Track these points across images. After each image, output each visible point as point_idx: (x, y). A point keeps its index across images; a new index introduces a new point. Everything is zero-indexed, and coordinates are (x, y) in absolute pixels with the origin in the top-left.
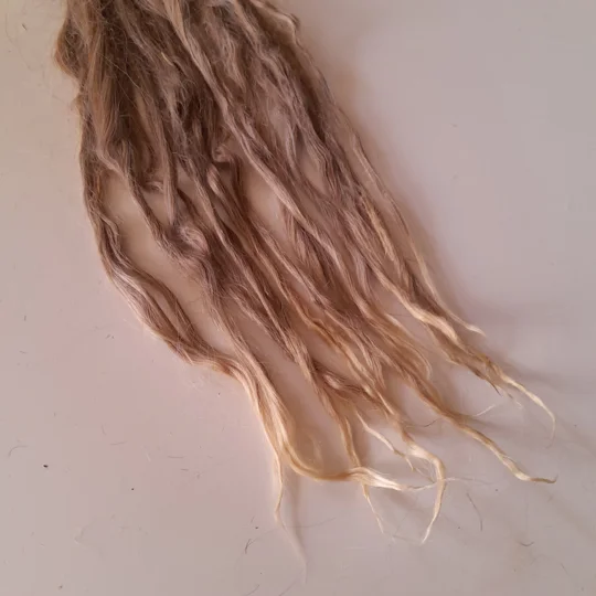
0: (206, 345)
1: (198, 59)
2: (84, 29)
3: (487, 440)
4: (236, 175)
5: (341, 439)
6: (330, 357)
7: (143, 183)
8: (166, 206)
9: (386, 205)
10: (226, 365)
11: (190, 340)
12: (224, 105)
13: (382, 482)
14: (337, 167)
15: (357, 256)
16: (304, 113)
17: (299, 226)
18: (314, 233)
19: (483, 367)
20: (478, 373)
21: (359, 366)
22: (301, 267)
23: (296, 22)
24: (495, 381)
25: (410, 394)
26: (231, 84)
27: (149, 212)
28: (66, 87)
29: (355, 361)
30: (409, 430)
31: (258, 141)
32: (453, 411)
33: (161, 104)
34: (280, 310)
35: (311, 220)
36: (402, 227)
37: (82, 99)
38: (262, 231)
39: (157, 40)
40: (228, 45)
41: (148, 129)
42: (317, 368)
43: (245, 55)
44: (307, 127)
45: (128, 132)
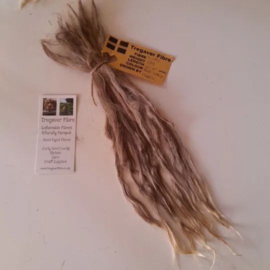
0: (154, 219)
1: (146, 135)
2: (113, 125)
3: (226, 243)
4: (158, 168)
5: (189, 244)
6: (186, 222)
7: (133, 171)
8: (140, 177)
9: (199, 177)
10: (159, 225)
11: (149, 218)
12: (154, 149)
13: (200, 255)
14: (186, 166)
15: (191, 193)
16: (176, 151)
17: (176, 185)
18: (180, 187)
19: (225, 223)
20: (223, 225)
21: (193, 224)
22: (178, 197)
23: (173, 124)
24: (228, 227)
25: (206, 231)
26: (155, 142)
27: (134, 179)
28: (110, 142)
29: (192, 223)
30: (206, 240)
31: (164, 160)
32: (217, 235)
33: (136, 147)
34: (172, 210)
35: (180, 184)
36: (203, 183)
37: (114, 146)
38: (166, 186)
39: (134, 130)
40: (154, 130)
41: (133, 155)
42: (183, 225)
43: (159, 133)
44: (177, 155)
45: (129, 157)
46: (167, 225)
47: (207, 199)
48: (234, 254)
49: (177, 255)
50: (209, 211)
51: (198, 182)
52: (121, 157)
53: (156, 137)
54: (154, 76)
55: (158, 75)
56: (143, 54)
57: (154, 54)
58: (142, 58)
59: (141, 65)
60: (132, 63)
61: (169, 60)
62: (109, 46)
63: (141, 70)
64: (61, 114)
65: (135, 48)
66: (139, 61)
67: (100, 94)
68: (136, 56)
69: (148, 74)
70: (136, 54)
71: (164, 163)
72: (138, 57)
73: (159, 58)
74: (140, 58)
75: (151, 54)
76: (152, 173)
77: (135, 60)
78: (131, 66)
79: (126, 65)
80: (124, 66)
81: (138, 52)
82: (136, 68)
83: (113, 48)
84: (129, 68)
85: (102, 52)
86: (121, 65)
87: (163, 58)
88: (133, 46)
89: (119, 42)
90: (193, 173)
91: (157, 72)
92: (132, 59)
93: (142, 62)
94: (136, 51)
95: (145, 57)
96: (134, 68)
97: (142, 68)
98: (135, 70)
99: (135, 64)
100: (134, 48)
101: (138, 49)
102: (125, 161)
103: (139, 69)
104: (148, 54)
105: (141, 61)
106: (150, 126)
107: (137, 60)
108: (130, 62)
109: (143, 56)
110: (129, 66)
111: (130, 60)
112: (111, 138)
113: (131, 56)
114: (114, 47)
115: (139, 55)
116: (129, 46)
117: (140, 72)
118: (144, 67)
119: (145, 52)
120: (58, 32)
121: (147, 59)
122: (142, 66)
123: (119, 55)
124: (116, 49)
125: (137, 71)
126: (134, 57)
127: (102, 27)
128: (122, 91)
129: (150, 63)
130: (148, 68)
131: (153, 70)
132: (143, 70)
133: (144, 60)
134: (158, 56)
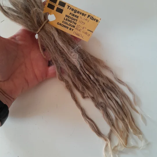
54: (83, 34)
55: (86, 33)
56: (76, 14)
57: (85, 15)
59: (73, 24)
60: (67, 22)
61: (97, 21)
65: (70, 8)
66: (73, 20)
68: (71, 16)
69: (78, 32)
70: (70, 14)
72: (72, 17)
73: (89, 18)
74: (74, 17)
75: (83, 14)
77: (69, 19)
78: (66, 25)
79: (62, 24)
80: (60, 24)
81: (73, 12)
82: (70, 27)
86: (58, 23)
87: (92, 18)
88: (69, 6)
89: (58, 2)
91: (86, 30)
92: (67, 18)
93: (75, 22)
94: (71, 11)
95: (78, 17)
96: (68, 26)
97: (74, 27)
98: (69, 28)
99: (69, 23)
100: (69, 8)
101: (73, 10)
103: (72, 28)
104: (80, 14)
105: (74, 21)
107: (71, 20)
108: (65, 21)
109: (76, 16)
110: (64, 24)
111: (65, 19)
113: (66, 16)
114: (54, 7)
115: (73, 15)
116: (66, 6)
117: (73, 30)
119: (78, 12)
121: (79, 19)
122: (75, 25)
124: (55, 8)
125: (70, 29)
126: (69, 17)
129: (81, 22)
130: (79, 26)
131: (83, 28)
132: (74, 29)
133: (77, 20)
134: (89, 16)
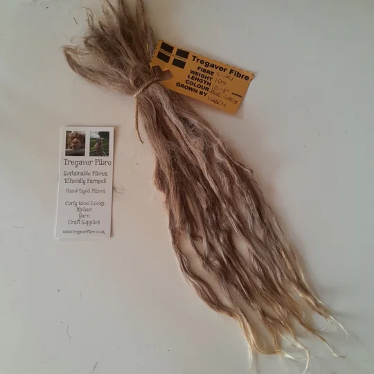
0: (222, 305)
1: (213, 186)
2: (166, 171)
3: (324, 340)
4: (229, 234)
5: (272, 340)
6: (269, 309)
7: (194, 237)
8: (204, 246)
9: (287, 247)
10: (231, 314)
11: (216, 304)
12: (224, 206)
13: (288, 356)
14: (269, 230)
15: (277, 270)
16: (256, 209)
17: (255, 257)
18: (261, 260)
19: (322, 311)
20: (320, 314)
21: (279, 313)
22: (257, 274)
23: (252, 171)
24: (326, 317)
25: (296, 323)
26: (226, 196)
27: (195, 248)
28: (162, 196)
29: (277, 311)
30: (297, 335)
31: (238, 222)
32: (311, 329)
33: (198, 202)
34: (249, 293)
35: (261, 256)
36: (293, 255)
37: (168, 201)
38: (240, 259)
39: (196, 178)
40: (224, 180)
41: (193, 213)
42: (264, 314)
43: (231, 183)
44: (257, 215)
45: (188, 217)
46: (241, 314)
47: (299, 278)
48: (335, 355)
49: (255, 355)
50: (301, 295)
51: (285, 253)
52: (177, 217)
53: (227, 188)
54: (225, 101)
55: (230, 99)
56: (209, 69)
57: (225, 69)
58: (208, 75)
59: (206, 85)
60: (194, 81)
61: (247, 78)
62: (161, 56)
63: (206, 92)
64: (92, 154)
65: (198, 60)
66: (204, 79)
67: (147, 126)
68: (199, 71)
69: (216, 98)
70: (199, 68)
71: (238, 227)
72: (202, 73)
73: (233, 74)
74: (205, 74)
75: (221, 69)
76: (221, 240)
77: (198, 77)
78: (193, 87)
79: (185, 84)
80: (182, 86)
81: (203, 66)
82: (200, 90)
83: (166, 59)
84: (190, 89)
85: (151, 65)
86: (178, 84)
87: (238, 75)
88: (195, 57)
89: (174, 51)
90: (280, 242)
91: (229, 94)
92: (194, 75)
93: (208, 81)
94: (199, 64)
95: (212, 73)
96: (196, 88)
97: (207, 89)
98: (199, 92)
99: (197, 83)
100: (196, 59)
101: (202, 62)
102: (183, 222)
103: (204, 91)
104: (216, 68)
105: (206, 80)
106: (218, 173)
107: (200, 78)
108: (191, 80)
109: (208, 72)
110: (189, 85)
111: (191, 77)
112: (164, 189)
113: (192, 72)
114: (169, 58)
115: (204, 71)
116: (190, 57)
117: (205, 94)
118: (211, 88)
119: (213, 66)
120: (88, 35)
121: (215, 76)
122: (208, 86)
123: (176, 70)
124: (171, 60)
125: (201, 93)
126: (196, 73)
127: (151, 29)
128: (180, 123)
129: (220, 81)
130: (216, 88)
131: (224, 91)
132: (209, 93)
133: (211, 78)
134: (231, 71)
